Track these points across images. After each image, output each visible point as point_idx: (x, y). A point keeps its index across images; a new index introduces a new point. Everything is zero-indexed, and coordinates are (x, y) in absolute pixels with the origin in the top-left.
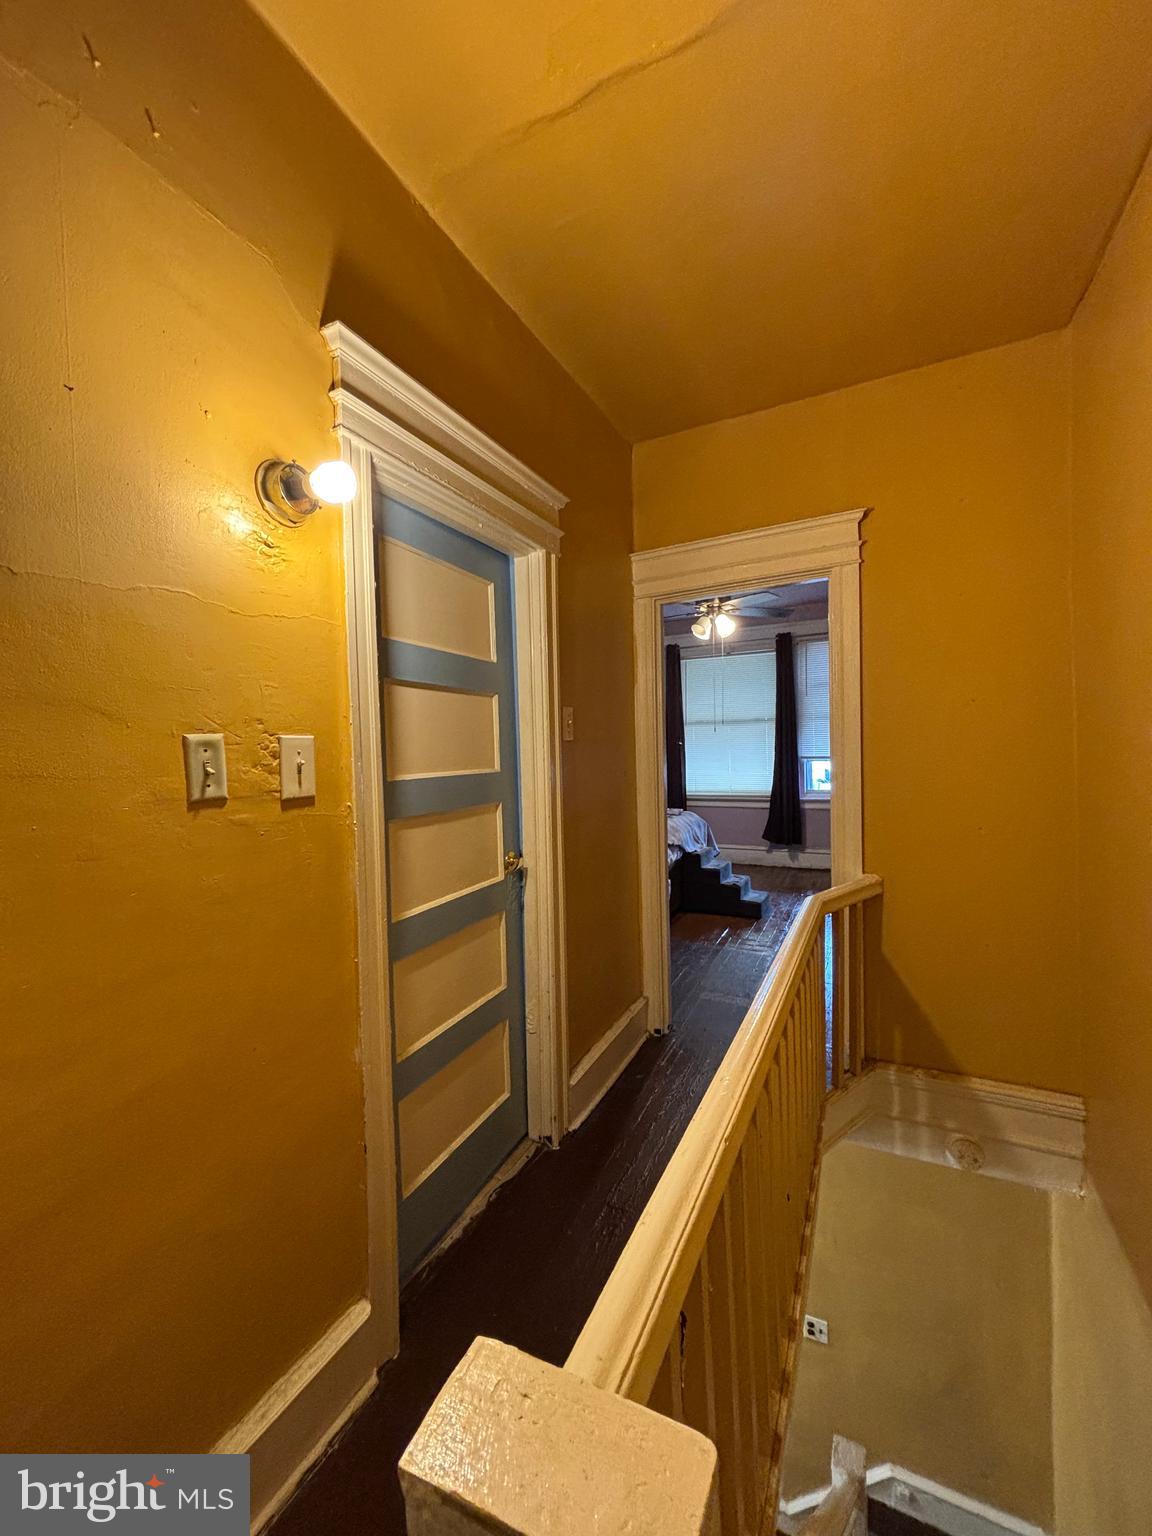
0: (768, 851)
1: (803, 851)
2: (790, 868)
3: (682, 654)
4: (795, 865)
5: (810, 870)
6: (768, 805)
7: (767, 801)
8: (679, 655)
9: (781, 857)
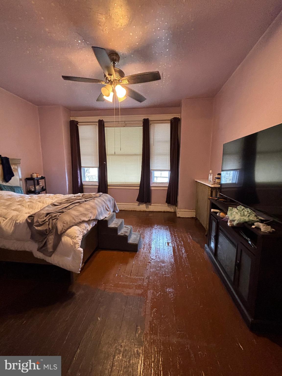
0: (139, 205)
1: (150, 205)
2: (146, 211)
3: (105, 125)
4: (147, 210)
5: (153, 212)
6: (139, 188)
7: (138, 186)
8: (104, 125)
9: (143, 207)
